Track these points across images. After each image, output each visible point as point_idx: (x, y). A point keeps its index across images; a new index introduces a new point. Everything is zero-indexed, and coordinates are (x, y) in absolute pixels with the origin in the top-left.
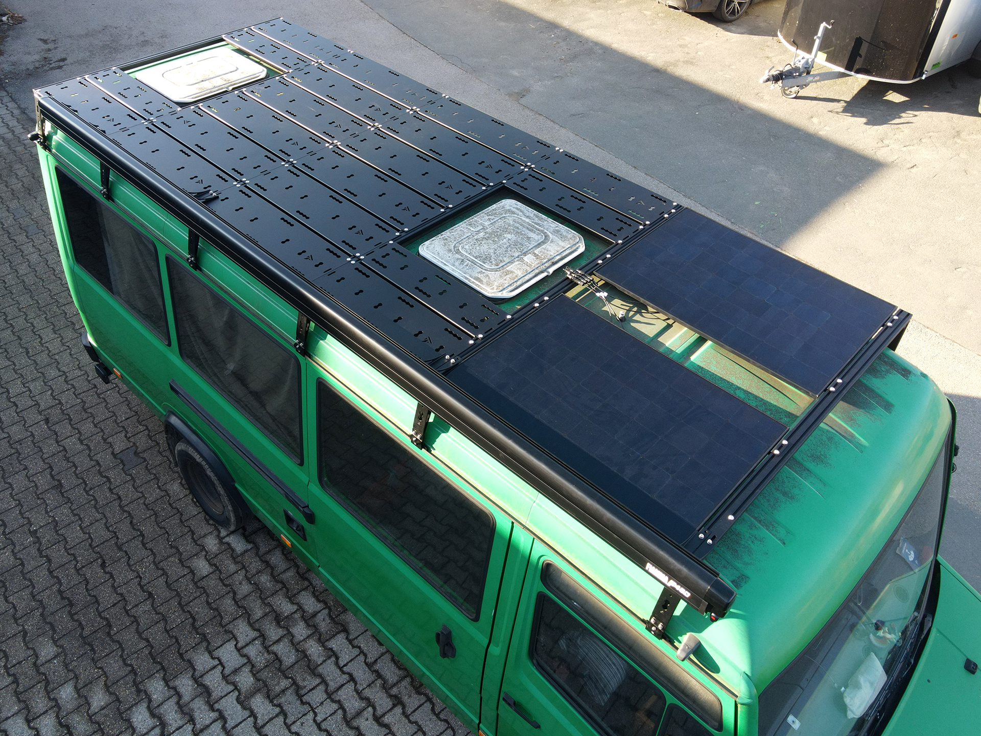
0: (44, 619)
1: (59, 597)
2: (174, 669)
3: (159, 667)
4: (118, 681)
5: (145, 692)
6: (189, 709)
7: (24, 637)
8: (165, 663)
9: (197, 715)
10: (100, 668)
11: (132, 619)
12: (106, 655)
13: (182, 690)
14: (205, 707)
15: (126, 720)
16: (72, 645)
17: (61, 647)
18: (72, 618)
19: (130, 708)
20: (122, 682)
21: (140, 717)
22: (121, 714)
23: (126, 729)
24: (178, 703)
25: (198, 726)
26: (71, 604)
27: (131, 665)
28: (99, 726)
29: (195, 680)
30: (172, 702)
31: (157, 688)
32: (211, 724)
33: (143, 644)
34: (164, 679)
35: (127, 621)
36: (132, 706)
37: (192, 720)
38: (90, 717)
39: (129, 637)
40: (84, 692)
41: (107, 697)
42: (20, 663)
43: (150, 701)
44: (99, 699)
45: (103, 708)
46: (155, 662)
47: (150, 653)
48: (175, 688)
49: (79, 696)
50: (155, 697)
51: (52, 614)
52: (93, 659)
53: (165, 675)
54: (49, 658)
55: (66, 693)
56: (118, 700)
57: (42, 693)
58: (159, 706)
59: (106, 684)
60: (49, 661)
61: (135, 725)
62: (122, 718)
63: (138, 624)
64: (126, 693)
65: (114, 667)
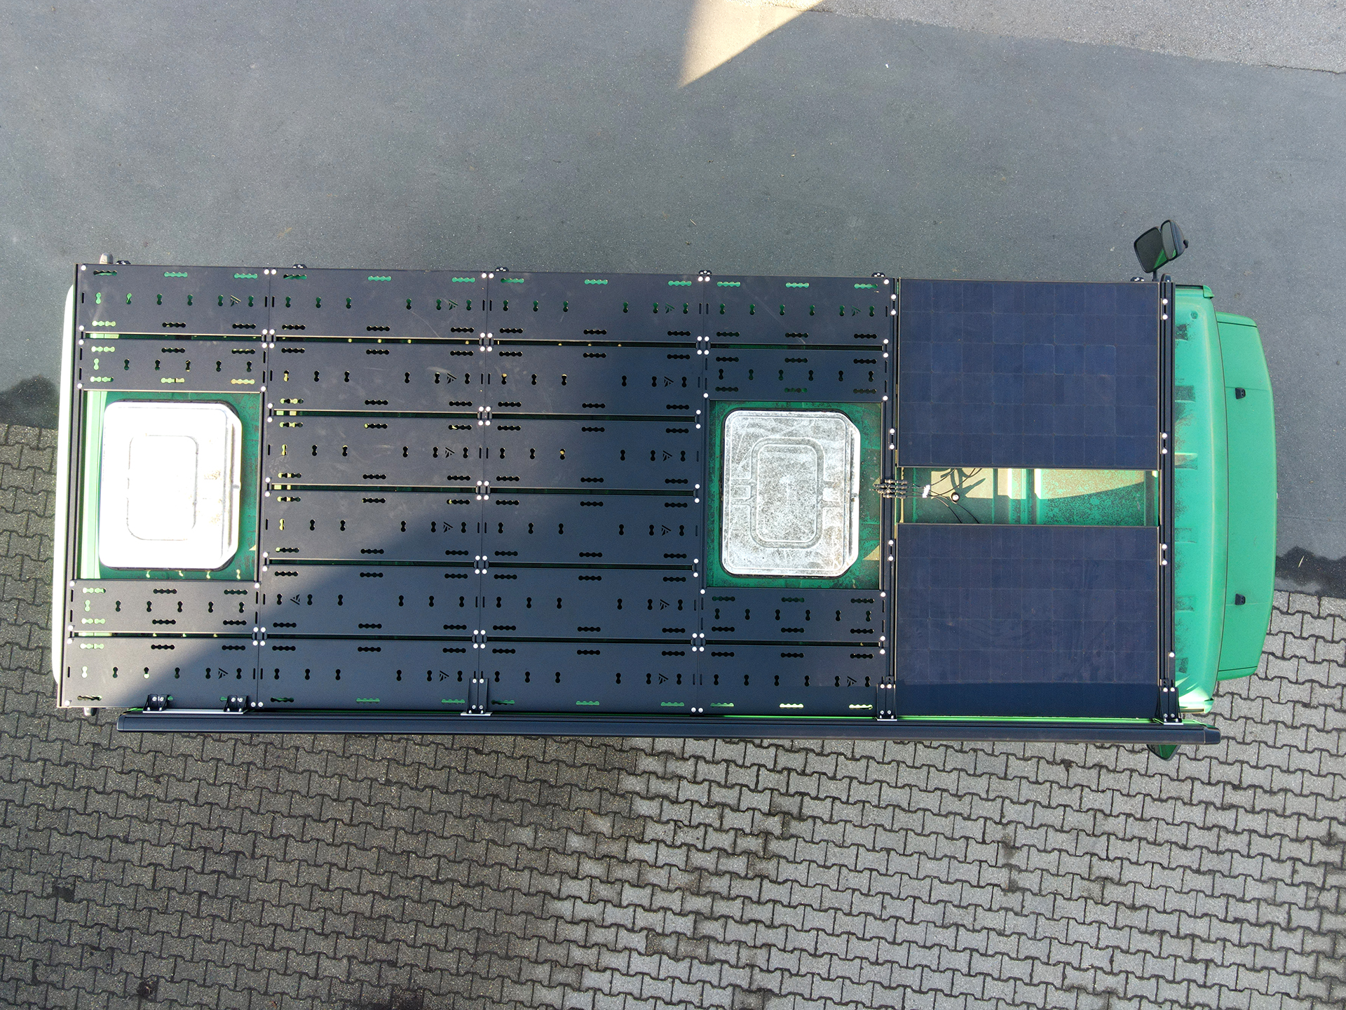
0: (492, 822)
1: (480, 801)
2: (628, 763)
3: (616, 772)
4: (600, 804)
5: (627, 792)
6: (670, 773)
7: (495, 843)
8: (617, 765)
9: (679, 772)
10: (576, 810)
11: (554, 763)
12: (570, 799)
13: (651, 768)
14: (679, 763)
15: (637, 818)
16: (535, 815)
17: (530, 824)
18: (510, 802)
19: (631, 809)
20: (603, 802)
21: (645, 808)
22: (629, 818)
23: (645, 821)
24: (658, 777)
25: (689, 777)
26: (496, 796)
27: (595, 788)
28: (625, 836)
29: (652, 755)
30: (653, 780)
31: (631, 783)
32: (696, 767)
33: (585, 770)
34: (629, 774)
35: (553, 767)
36: (630, 807)
37: (680, 778)
38: (612, 838)
39: (568, 775)
40: (586, 830)
41: (607, 819)
42: (518, 858)
43: (638, 794)
44: (603, 825)
45: (613, 827)
46: (609, 771)
47: (598, 769)
48: (645, 772)
49: (586, 835)
50: (638, 789)
51: (492, 814)
52: (564, 809)
53: (627, 771)
54: (532, 837)
55: (575, 842)
56: (615, 813)
57: (561, 858)
58: (648, 791)
59: (595, 813)
60: (535, 838)
61: (647, 814)
62: (633, 819)
63: (564, 762)
64: (616, 804)
65: (584, 799)
